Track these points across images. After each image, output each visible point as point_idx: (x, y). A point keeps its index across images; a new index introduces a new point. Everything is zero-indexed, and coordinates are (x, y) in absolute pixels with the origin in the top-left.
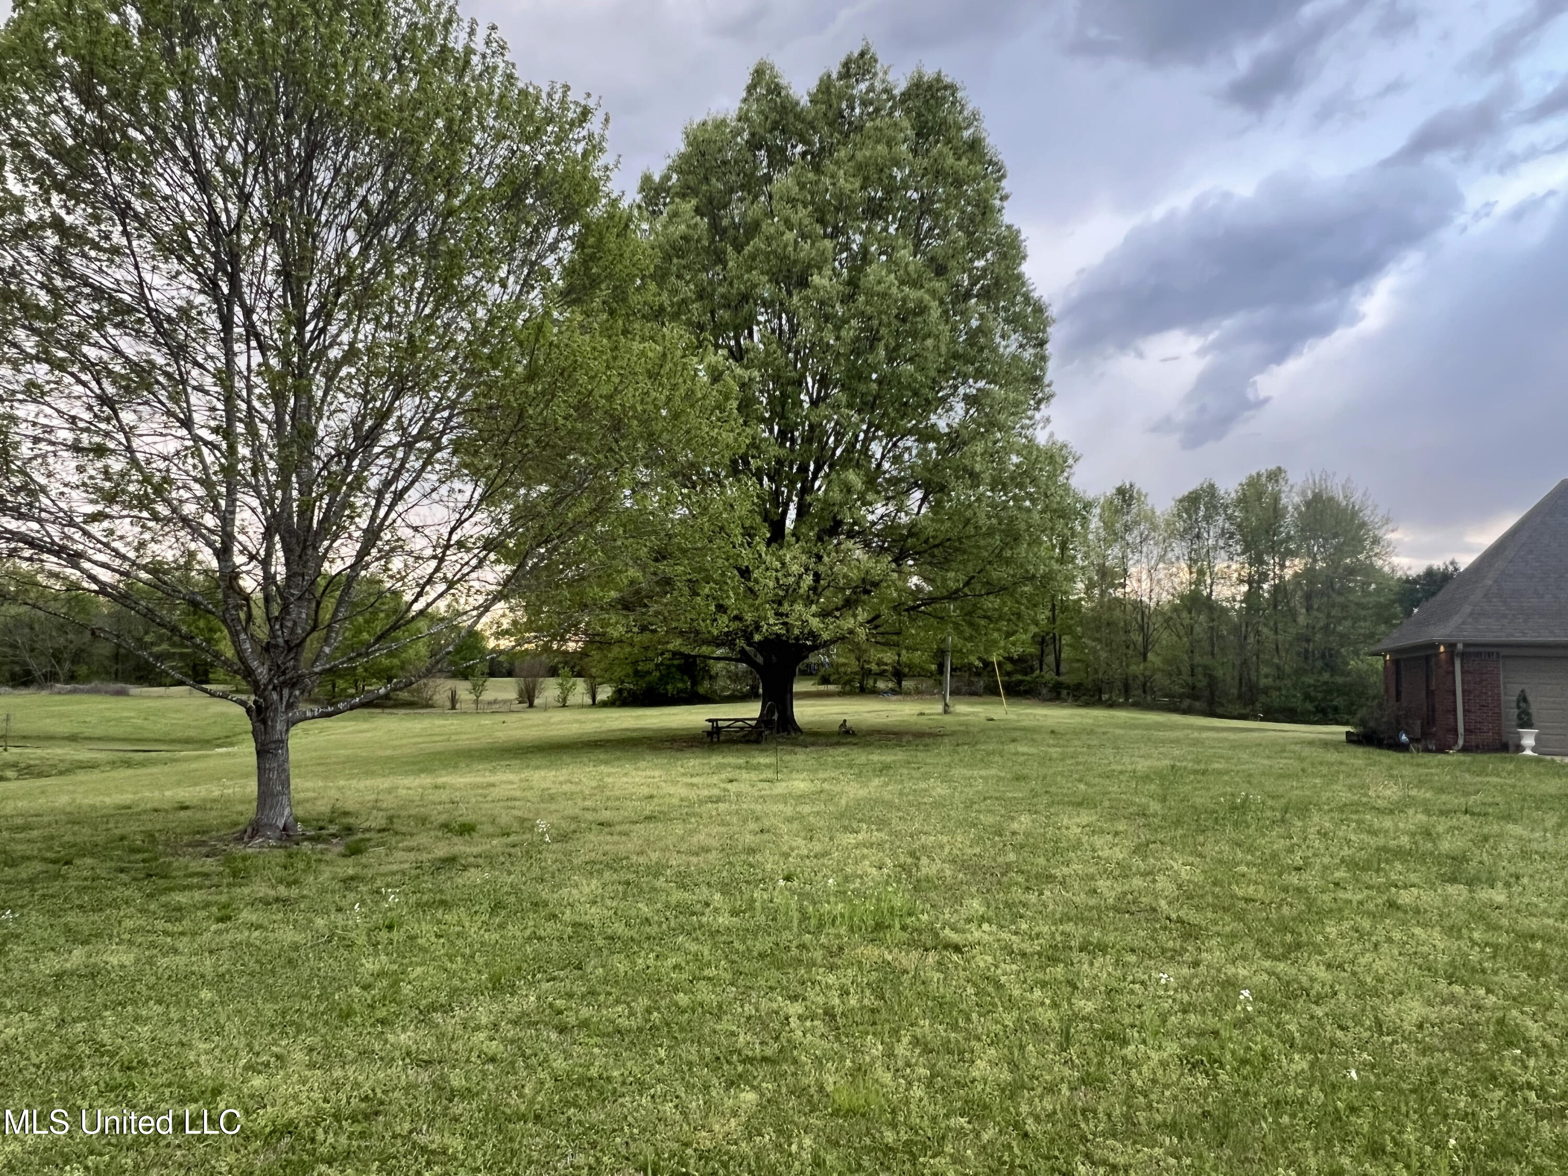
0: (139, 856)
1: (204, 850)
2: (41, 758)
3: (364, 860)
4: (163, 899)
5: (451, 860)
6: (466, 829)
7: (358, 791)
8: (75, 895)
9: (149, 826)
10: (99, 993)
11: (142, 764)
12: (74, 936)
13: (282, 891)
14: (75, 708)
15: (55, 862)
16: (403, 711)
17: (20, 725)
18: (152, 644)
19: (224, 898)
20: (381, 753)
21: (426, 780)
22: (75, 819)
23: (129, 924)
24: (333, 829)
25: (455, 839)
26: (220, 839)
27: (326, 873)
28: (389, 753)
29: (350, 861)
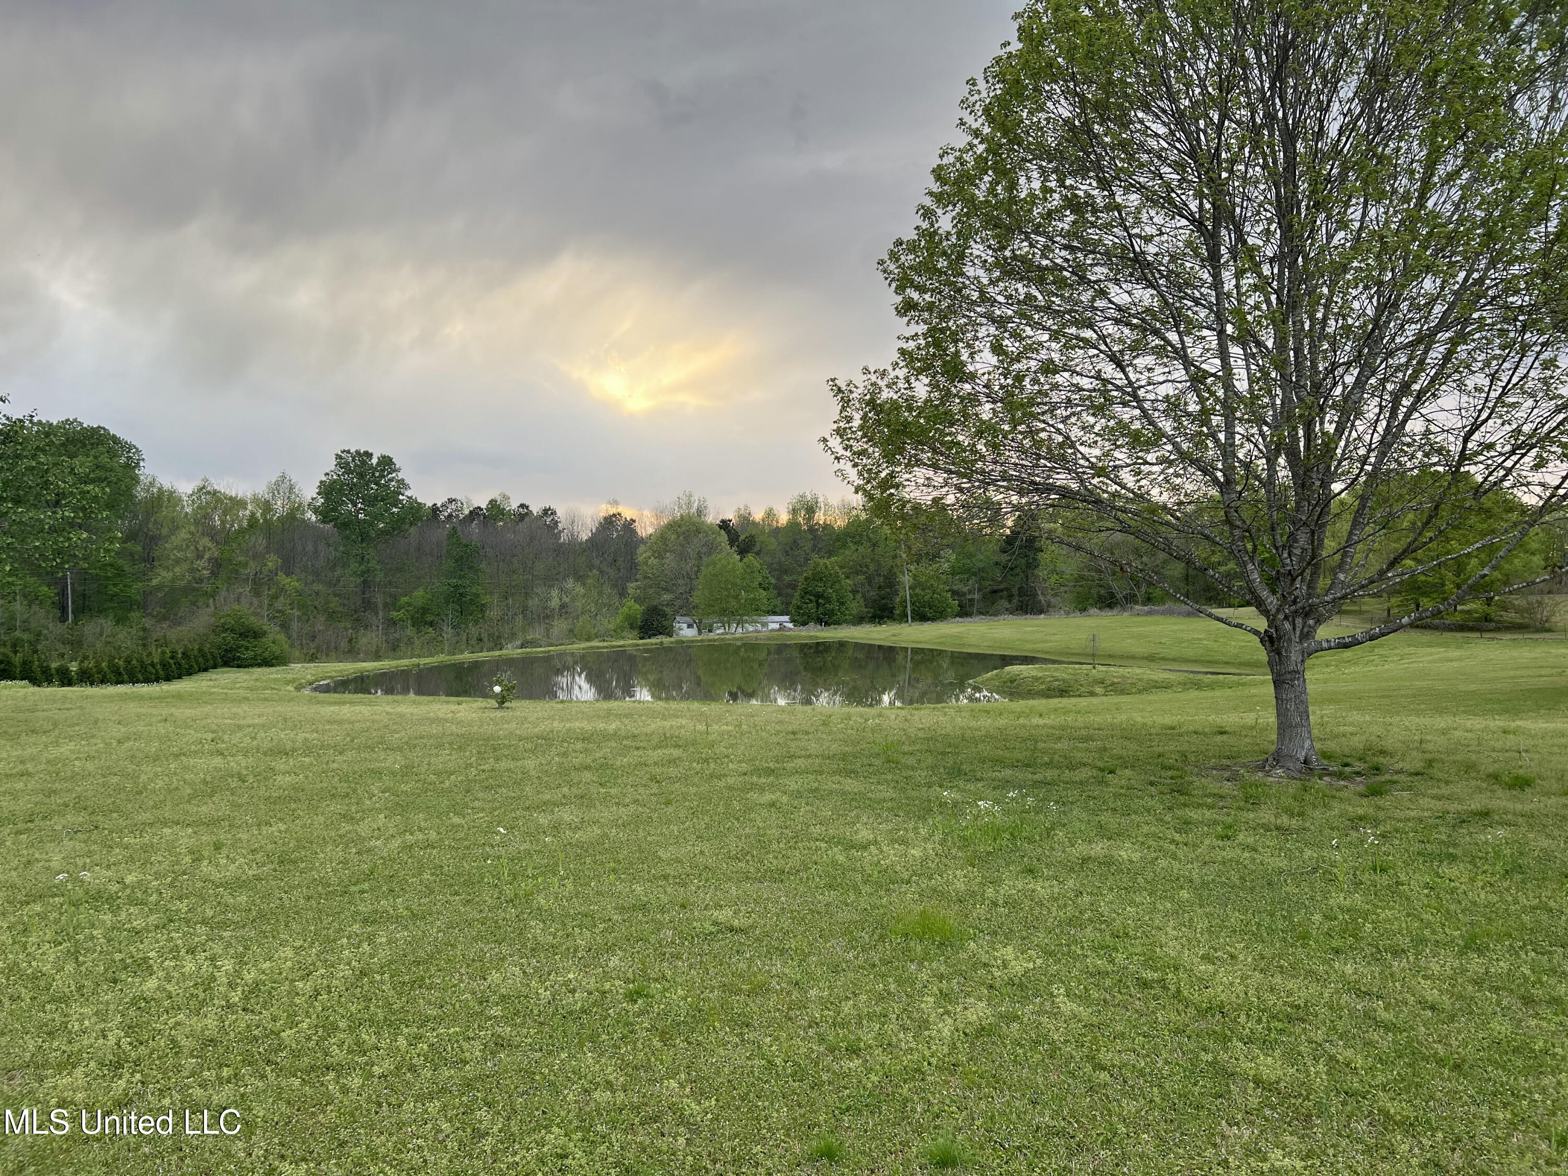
0: (1170, 773)
1: (1227, 774)
2: (1123, 677)
3: (1381, 803)
4: (1179, 813)
5: (1485, 814)
6: (1521, 784)
7: (1407, 729)
8: (1112, 799)
9: (1185, 747)
10: (1111, 878)
11: (1211, 686)
12: (1103, 832)
13: (1284, 820)
14: (1152, 628)
15: (1102, 770)
16: (1509, 636)
17: (1106, 644)
18: (1219, 563)
19: (1230, 820)
20: (1462, 687)
21: (1499, 722)
22: (1129, 734)
23: (1146, 829)
24: (1359, 766)
25: (1500, 793)
26: (1244, 766)
27: (1337, 808)
28: (1472, 687)
29: (1364, 801)
